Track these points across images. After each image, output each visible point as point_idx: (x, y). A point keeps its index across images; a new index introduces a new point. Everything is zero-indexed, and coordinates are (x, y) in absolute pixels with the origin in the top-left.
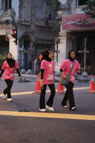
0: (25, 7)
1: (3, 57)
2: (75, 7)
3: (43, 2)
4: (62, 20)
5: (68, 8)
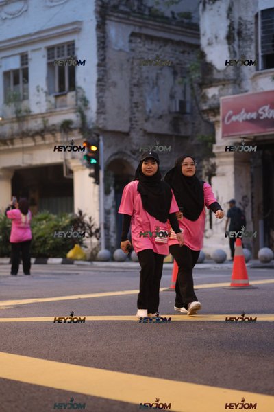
0: (113, 82)
1: (60, 220)
2: (255, 73)
3: (161, 69)
4: (221, 110)
5: (235, 77)
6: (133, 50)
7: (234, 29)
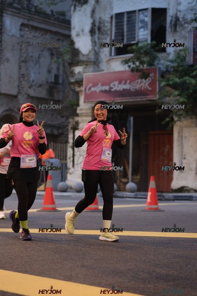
0: (7, 58)
2: (109, 58)
3: (42, 51)
5: (95, 60)
6: (22, 36)
7: (95, 26)
